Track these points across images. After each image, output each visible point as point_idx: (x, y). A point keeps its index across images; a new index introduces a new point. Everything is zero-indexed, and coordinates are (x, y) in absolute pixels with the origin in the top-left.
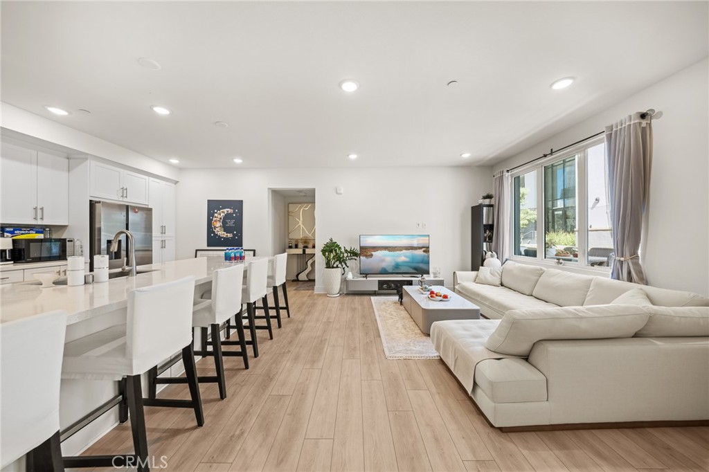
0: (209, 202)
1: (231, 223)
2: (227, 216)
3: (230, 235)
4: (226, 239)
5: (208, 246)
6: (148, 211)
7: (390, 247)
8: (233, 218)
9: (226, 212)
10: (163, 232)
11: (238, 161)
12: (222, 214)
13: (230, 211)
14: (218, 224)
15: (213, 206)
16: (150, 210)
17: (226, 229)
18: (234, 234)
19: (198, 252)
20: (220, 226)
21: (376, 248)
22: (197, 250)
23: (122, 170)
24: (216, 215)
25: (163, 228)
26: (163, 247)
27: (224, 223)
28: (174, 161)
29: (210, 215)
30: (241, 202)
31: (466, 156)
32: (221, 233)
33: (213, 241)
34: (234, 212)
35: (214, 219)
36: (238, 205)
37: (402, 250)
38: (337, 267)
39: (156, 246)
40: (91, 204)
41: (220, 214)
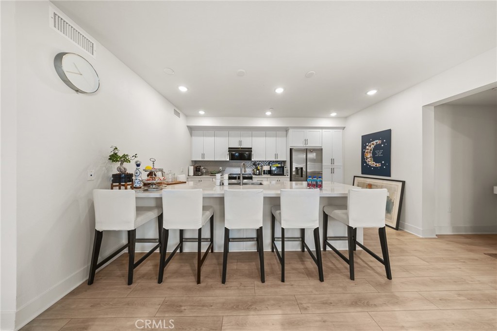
0: (363, 137)
1: (379, 153)
2: (377, 147)
3: (378, 165)
4: (375, 168)
5: (362, 173)
8: (382, 148)
9: (375, 144)
10: (332, 163)
12: (372, 146)
13: (379, 142)
14: (369, 155)
15: (366, 139)
16: (321, 150)
17: (376, 159)
18: (382, 164)
19: (355, 178)
20: (371, 157)
22: (355, 177)
23: (306, 130)
24: (367, 147)
25: (332, 161)
26: (332, 172)
27: (374, 154)
29: (364, 147)
30: (389, 131)
32: (371, 163)
33: (366, 170)
34: (383, 143)
35: (366, 151)
36: (386, 135)
40: (291, 150)
41: (371, 146)
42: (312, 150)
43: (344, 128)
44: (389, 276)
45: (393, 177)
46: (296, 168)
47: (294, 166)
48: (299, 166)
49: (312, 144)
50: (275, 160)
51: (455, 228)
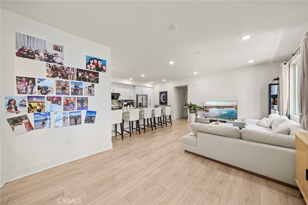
0: (160, 92)
1: (165, 98)
3: (164, 102)
5: (160, 104)
6: (147, 96)
7: (218, 106)
10: (150, 101)
11: (164, 80)
13: (164, 94)
14: (162, 98)
15: (161, 93)
16: (147, 95)
17: (164, 100)
21: (211, 107)
23: (142, 87)
25: (150, 100)
26: (150, 105)
27: (163, 98)
28: (152, 83)
29: (160, 96)
30: (167, 92)
31: (251, 62)
32: (162, 101)
33: (161, 103)
34: (165, 95)
36: (166, 93)
37: (224, 108)
38: (194, 113)
39: (149, 104)
40: (137, 95)
41: (162, 96)
42: (144, 95)
43: (153, 88)
44: (171, 125)
45: (168, 105)
46: (139, 103)
47: (139, 102)
48: (140, 102)
49: (144, 93)
50: (129, 99)
51: (178, 117)
